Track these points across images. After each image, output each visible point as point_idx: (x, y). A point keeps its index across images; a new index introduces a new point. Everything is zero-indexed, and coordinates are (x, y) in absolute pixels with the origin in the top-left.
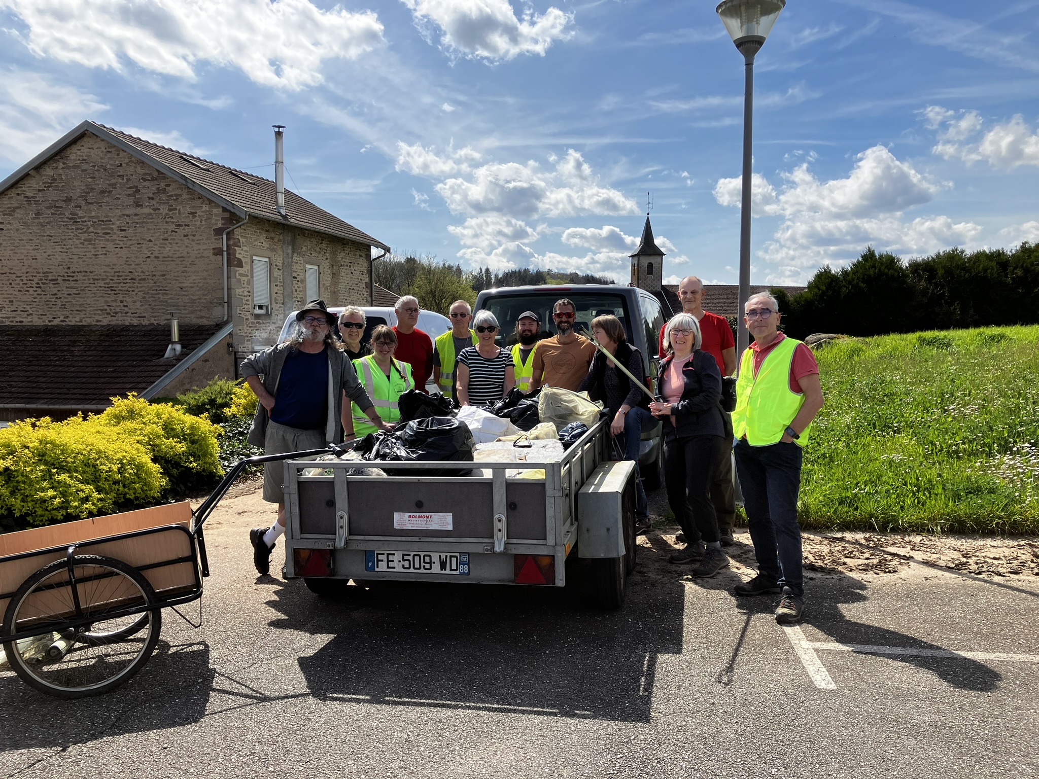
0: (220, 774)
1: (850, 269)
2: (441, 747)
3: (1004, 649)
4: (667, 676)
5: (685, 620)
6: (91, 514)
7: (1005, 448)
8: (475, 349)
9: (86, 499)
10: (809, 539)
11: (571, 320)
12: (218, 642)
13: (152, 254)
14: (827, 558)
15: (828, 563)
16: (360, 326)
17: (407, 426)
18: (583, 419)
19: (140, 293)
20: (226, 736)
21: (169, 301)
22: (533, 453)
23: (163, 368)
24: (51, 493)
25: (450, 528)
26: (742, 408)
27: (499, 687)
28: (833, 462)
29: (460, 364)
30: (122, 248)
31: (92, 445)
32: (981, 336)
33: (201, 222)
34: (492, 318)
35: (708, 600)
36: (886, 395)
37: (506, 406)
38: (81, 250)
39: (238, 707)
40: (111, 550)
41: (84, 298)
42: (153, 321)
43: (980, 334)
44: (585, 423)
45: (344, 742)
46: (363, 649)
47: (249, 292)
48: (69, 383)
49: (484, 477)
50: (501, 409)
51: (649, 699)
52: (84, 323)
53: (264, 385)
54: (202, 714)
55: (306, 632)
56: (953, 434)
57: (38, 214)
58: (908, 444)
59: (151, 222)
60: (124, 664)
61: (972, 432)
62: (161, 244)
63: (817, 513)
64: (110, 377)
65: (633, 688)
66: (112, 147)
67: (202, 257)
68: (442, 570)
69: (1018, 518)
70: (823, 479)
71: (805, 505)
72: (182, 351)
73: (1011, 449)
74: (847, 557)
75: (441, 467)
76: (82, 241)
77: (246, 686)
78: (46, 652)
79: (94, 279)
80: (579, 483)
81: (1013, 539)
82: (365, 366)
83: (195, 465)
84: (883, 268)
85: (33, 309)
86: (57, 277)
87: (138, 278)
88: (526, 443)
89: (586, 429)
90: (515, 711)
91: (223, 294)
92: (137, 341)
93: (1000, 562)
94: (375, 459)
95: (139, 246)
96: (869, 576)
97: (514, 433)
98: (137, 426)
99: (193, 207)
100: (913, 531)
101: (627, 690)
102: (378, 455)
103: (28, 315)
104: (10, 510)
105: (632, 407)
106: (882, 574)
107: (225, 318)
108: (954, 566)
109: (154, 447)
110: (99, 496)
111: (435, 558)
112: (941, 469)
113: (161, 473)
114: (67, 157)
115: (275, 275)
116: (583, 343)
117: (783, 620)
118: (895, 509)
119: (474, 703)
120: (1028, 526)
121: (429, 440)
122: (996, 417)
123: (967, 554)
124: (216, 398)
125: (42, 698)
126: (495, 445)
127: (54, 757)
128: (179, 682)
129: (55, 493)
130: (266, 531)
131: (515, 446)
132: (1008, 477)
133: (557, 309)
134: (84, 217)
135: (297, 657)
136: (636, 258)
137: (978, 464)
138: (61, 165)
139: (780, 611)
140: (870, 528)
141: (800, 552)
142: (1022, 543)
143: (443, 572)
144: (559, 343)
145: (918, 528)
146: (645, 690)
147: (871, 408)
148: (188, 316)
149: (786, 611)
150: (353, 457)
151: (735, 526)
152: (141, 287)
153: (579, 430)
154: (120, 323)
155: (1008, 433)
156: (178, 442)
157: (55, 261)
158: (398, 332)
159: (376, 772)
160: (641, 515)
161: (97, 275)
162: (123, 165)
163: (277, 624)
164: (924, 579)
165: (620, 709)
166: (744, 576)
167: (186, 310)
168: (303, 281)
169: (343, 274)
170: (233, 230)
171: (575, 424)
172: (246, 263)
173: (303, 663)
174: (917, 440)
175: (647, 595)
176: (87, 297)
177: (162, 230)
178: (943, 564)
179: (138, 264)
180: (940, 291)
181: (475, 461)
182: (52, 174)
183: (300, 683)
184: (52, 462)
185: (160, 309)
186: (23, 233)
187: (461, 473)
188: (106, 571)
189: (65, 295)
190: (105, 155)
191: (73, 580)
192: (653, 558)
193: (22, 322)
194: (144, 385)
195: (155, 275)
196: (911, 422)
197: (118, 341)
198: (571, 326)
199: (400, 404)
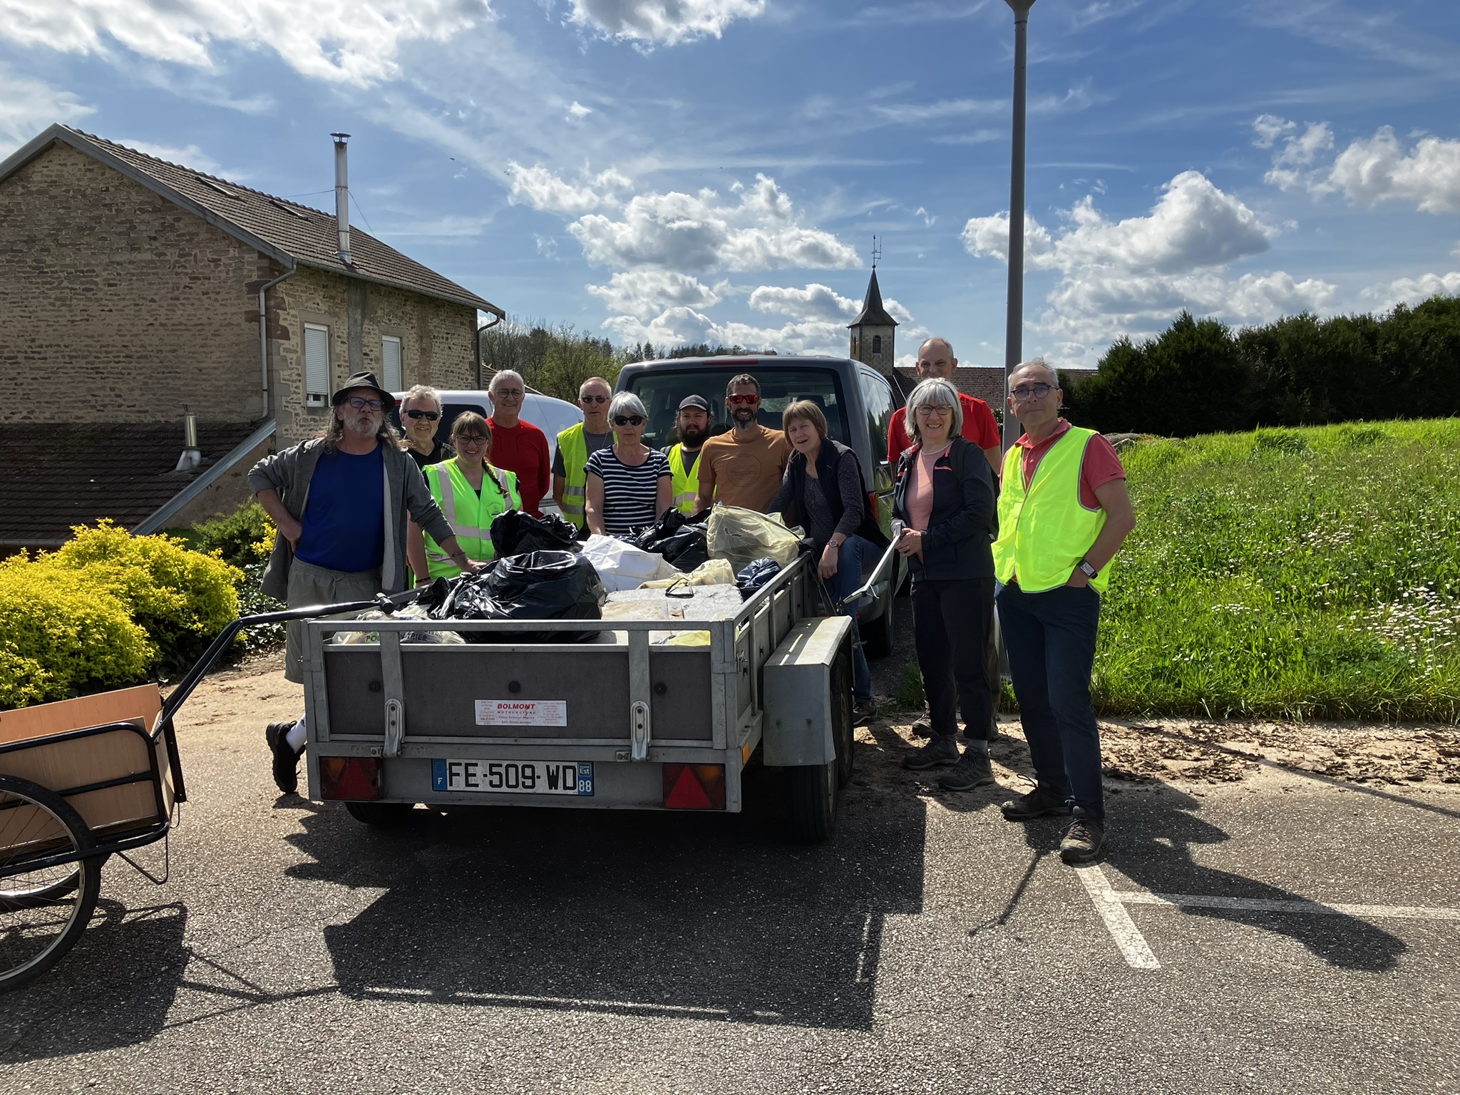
1: (1157, 342)
2: (538, 1076)
3: (1410, 900)
4: (898, 950)
5: (926, 859)
6: (33, 701)
7: (1392, 594)
8: (612, 451)
9: (26, 680)
10: (1109, 730)
11: (753, 407)
12: (203, 903)
13: (156, 319)
14: (1137, 759)
15: (1138, 768)
16: (433, 416)
18: (775, 555)
19: (139, 377)
20: (192, 1064)
21: (183, 389)
22: (695, 606)
23: (175, 486)
25: (563, 723)
26: (1007, 535)
27: (637, 973)
28: (1142, 616)
29: (591, 475)
30: (111, 311)
31: (37, 597)
32: (1346, 433)
33: (227, 273)
34: (637, 403)
35: (962, 826)
36: (1217, 518)
37: (658, 535)
38: (50, 313)
39: (218, 1014)
40: (16, 764)
41: (57, 384)
42: (159, 417)
43: (1345, 432)
44: (777, 560)
45: (382, 1070)
46: (429, 911)
47: (299, 375)
49: (618, 644)
50: (650, 540)
51: (871, 989)
52: (57, 421)
53: (285, 504)
54: (158, 1027)
55: (343, 883)
56: (1315, 573)
58: (1251, 589)
59: (154, 274)
60: (51, 938)
61: (1343, 570)
62: (168, 305)
63: (1121, 691)
64: (96, 499)
65: (847, 971)
66: (94, 163)
67: (229, 324)
68: (550, 788)
69: (1416, 696)
70: (1127, 641)
71: (1102, 679)
72: (201, 461)
73: (1399, 595)
74: (1166, 758)
75: (548, 629)
76: (52, 301)
77: (236, 977)
79: (71, 357)
80: (766, 651)
81: (1407, 729)
82: (443, 475)
83: (201, 626)
84: (1203, 341)
86: (16, 354)
87: (136, 355)
88: (686, 591)
89: (777, 569)
90: (659, 1013)
91: (262, 378)
92: (135, 446)
93: (1391, 762)
94: (448, 616)
95: (137, 308)
96: (1202, 786)
97: (668, 576)
98: (111, 569)
99: (216, 251)
100: (1261, 717)
101: (837, 974)
102: (452, 611)
105: (849, 536)
106: (1220, 784)
107: (265, 414)
108: (1324, 769)
109: (136, 600)
110: (45, 675)
111: (541, 769)
112: (1300, 625)
113: (147, 639)
114: (27, 178)
115: (337, 352)
116: (772, 439)
117: (1072, 858)
118: (1235, 684)
119: (596, 999)
120: (1430, 708)
121: (531, 587)
122: (1377, 549)
123: (1342, 751)
124: (250, 528)
126: (639, 594)
128: (130, 971)
130: (291, 726)
131: (668, 595)
132: (1396, 635)
133: (734, 390)
134: (54, 266)
135: (323, 927)
136: (858, 330)
137: (1353, 618)
139: (1068, 843)
140: (1198, 714)
141: (1097, 750)
142: (1422, 733)
143: (553, 791)
144: (736, 441)
145: (1268, 713)
146: (866, 974)
147: (1196, 536)
148: (210, 410)
149: (1075, 843)
150: (414, 613)
151: (1000, 711)
152: (141, 368)
153: (767, 571)
154: (111, 420)
155: (1395, 571)
156: (175, 592)
157: (12, 329)
158: (494, 423)
160: (862, 696)
161: (75, 350)
162: (112, 189)
163: (299, 872)
164: (1281, 790)
165: (824, 1007)
166: (1015, 789)
167: (207, 401)
168: (378, 360)
169: (436, 349)
170: (275, 285)
171: (761, 561)
172: (294, 333)
173: (334, 936)
174: (1263, 584)
175: (869, 819)
176: (62, 383)
177: (170, 286)
178: (1308, 766)
179: (135, 335)
180: (1283, 373)
181: (603, 619)
182: (6, 202)
183: (324, 970)
185: (169, 400)
187: (581, 638)
188: (8, 798)
189: (29, 380)
190: (84, 175)
192: (880, 761)
194: (145, 510)
195: (161, 351)
196: (1254, 557)
197: (108, 447)
198: (753, 416)
199: (493, 532)
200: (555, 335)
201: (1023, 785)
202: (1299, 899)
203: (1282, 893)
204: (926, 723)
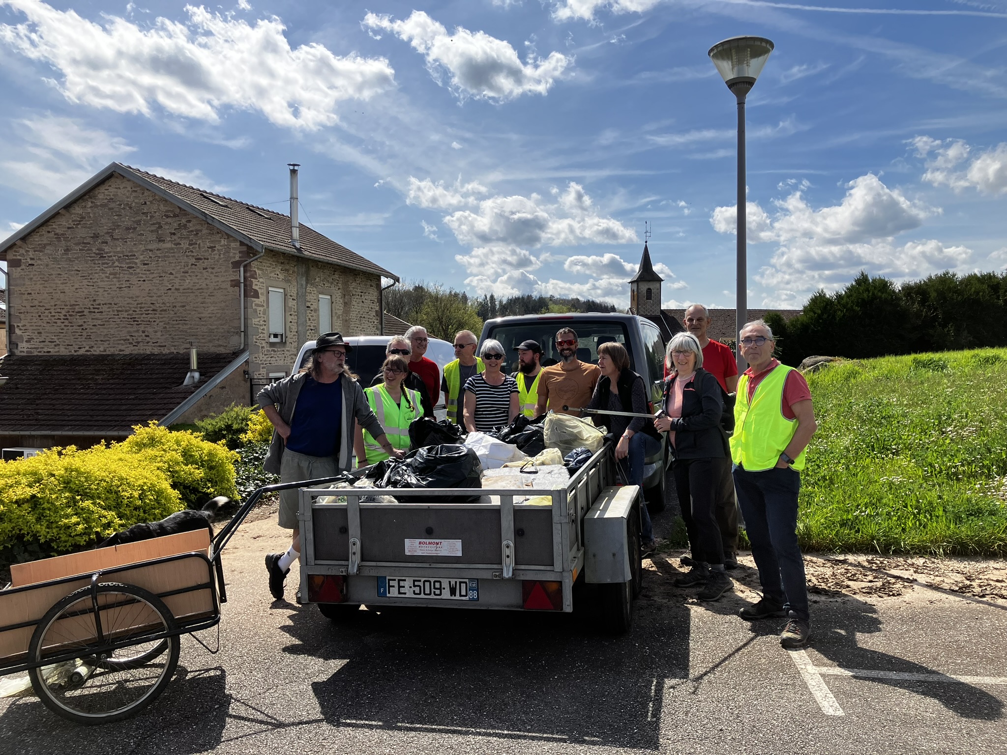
1: (844, 293)
4: (674, 701)
5: (691, 645)
7: (1004, 470)
8: (481, 376)
9: (108, 525)
10: (811, 561)
11: (573, 347)
12: (235, 668)
13: (173, 286)
14: (830, 580)
15: (831, 586)
17: (418, 454)
18: (587, 445)
19: (161, 324)
21: (189, 331)
22: (539, 479)
23: (183, 395)
24: (74, 519)
25: (460, 554)
26: (738, 433)
27: (509, 713)
28: (833, 484)
29: (467, 392)
30: (144, 281)
31: (115, 472)
32: (976, 358)
33: (220, 255)
34: (499, 346)
35: (714, 624)
36: (883, 418)
37: (512, 431)
38: (106, 283)
39: (254, 734)
40: (133, 577)
41: (108, 328)
42: (173, 350)
43: (974, 356)
44: (590, 449)
46: (375, 674)
47: (265, 321)
48: (92, 410)
49: (492, 504)
50: (507, 435)
51: (658, 725)
52: (108, 353)
53: (280, 414)
54: (218, 742)
55: (319, 657)
56: (952, 456)
57: (67, 250)
58: (907, 466)
59: (173, 256)
61: (971, 454)
62: (182, 276)
63: (819, 535)
64: (132, 405)
65: (641, 714)
66: (137, 187)
67: (220, 288)
68: (451, 596)
70: (824, 502)
71: (807, 527)
72: (200, 379)
74: (850, 580)
75: (448, 494)
76: (107, 275)
77: (261, 712)
78: (68, 678)
79: (118, 311)
80: (585, 509)
82: (377, 395)
83: (212, 490)
84: (876, 292)
85: (60, 340)
86: (83, 310)
87: (159, 309)
88: (533, 469)
89: (590, 455)
90: (525, 737)
91: (240, 323)
92: (157, 369)
93: (1002, 584)
94: (387, 485)
95: (161, 279)
96: (873, 600)
97: (520, 459)
98: (157, 453)
99: (213, 241)
100: (915, 553)
101: (635, 716)
102: (389, 482)
103: (55, 345)
104: (35, 536)
105: (636, 432)
106: (886, 598)
107: (242, 347)
108: (957, 588)
109: (172, 473)
110: (120, 522)
111: (445, 583)
112: (941, 491)
113: (180, 499)
114: (95, 197)
115: (290, 305)
116: (586, 370)
117: (787, 644)
118: (897, 531)
119: (485, 729)
121: (439, 467)
122: (993, 439)
123: (970, 576)
124: (232, 424)
126: (502, 471)
128: (196, 708)
129: (79, 520)
130: (281, 556)
131: (521, 472)
133: (559, 337)
134: (110, 252)
135: (311, 683)
136: (636, 284)
137: (978, 486)
138: (90, 204)
139: (786, 635)
140: (872, 551)
141: (803, 574)
143: (453, 598)
144: (563, 370)
145: (920, 551)
146: (654, 716)
147: (870, 430)
148: (206, 345)
149: (790, 635)
150: (365, 484)
151: (739, 549)
152: (162, 318)
153: (584, 456)
154: (142, 352)
156: (196, 468)
157: (82, 294)
160: (646, 538)
161: (121, 307)
162: (148, 203)
163: (291, 650)
164: (928, 603)
165: (628, 736)
166: (749, 600)
167: (204, 339)
168: (316, 310)
169: (354, 303)
170: (250, 262)
171: (579, 450)
172: (262, 294)
173: (317, 688)
174: (916, 462)
175: (654, 619)
176: (112, 328)
177: (183, 264)
178: (947, 587)
179: (159, 296)
180: (933, 313)
181: (483, 488)
182: (80, 212)
183: (314, 709)
184: (76, 489)
185: (180, 338)
186: (53, 268)
187: (470, 499)
188: (128, 598)
189: (91, 327)
190: (131, 194)
191: (96, 607)
192: (659, 581)
193: (50, 352)
194: (163, 412)
195: (175, 306)
196: (910, 444)
197: (140, 369)
198: (573, 353)
199: (410, 431)
200: (430, 290)
201: (753, 597)
202: (934, 672)
203: (926, 669)
204: (689, 556)
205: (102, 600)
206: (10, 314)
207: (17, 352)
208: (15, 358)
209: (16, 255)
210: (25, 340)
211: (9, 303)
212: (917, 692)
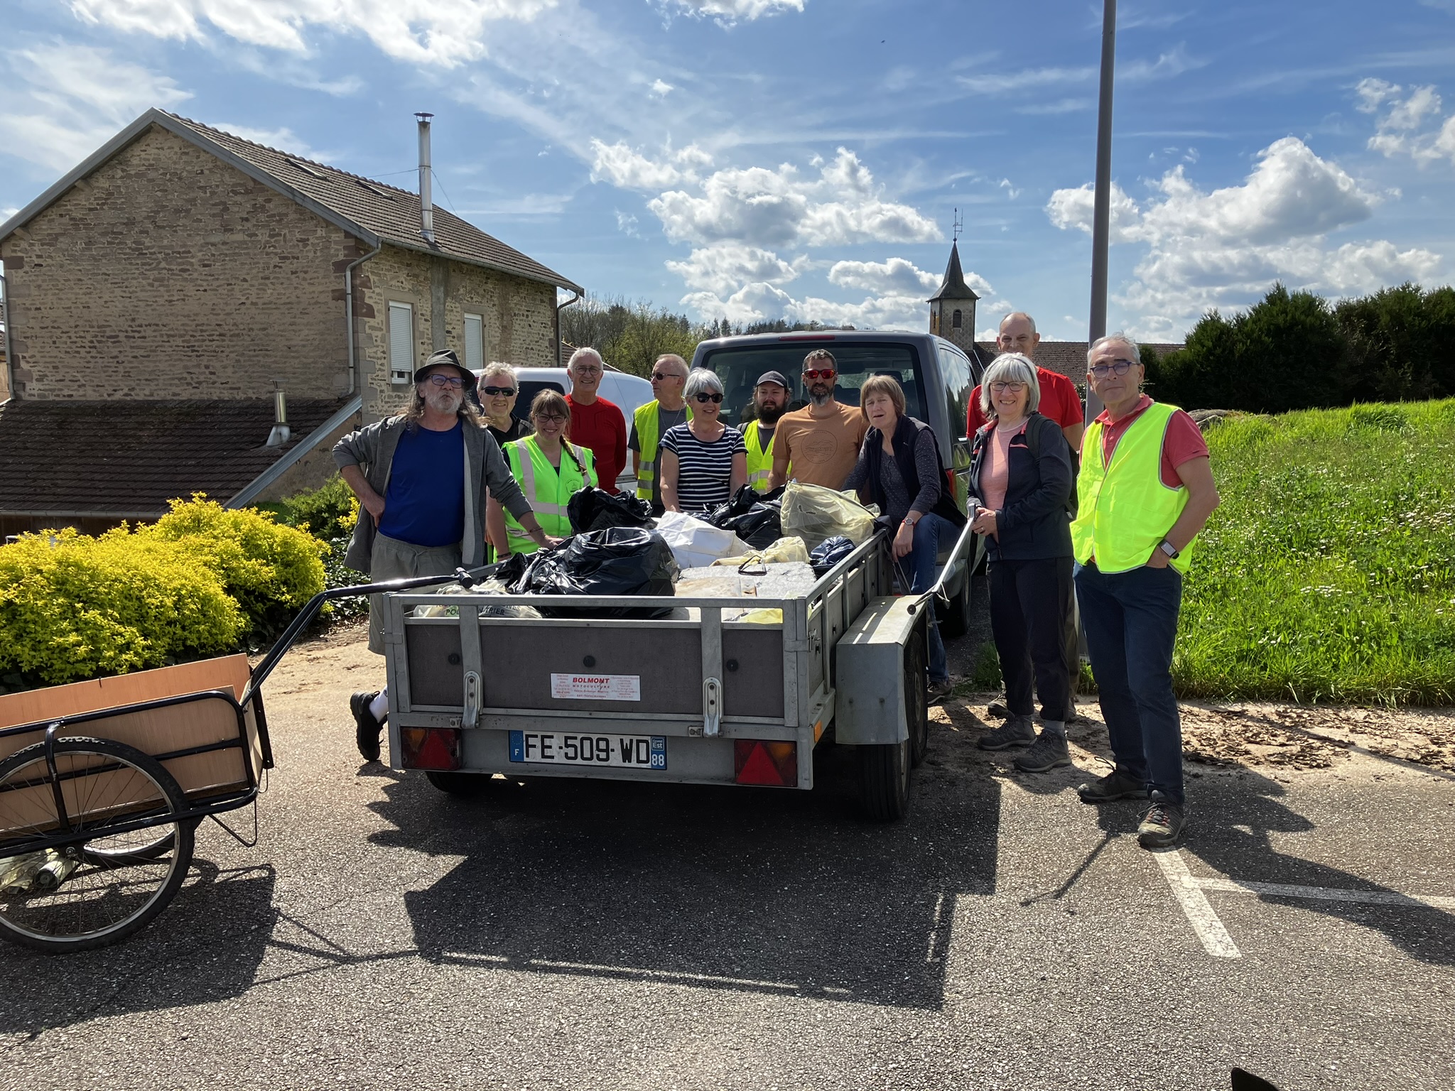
0: (262, 1084)
1: (1248, 316)
2: (609, 1044)
4: (970, 930)
5: (1000, 840)
6: (133, 668)
8: (687, 427)
9: (127, 647)
10: (1191, 713)
11: (830, 382)
12: (291, 866)
13: (248, 298)
14: (1220, 743)
15: (1220, 752)
16: (509, 392)
17: (573, 542)
18: (848, 532)
19: (232, 355)
20: (280, 1020)
21: (273, 366)
22: (768, 584)
23: (265, 461)
24: (73, 638)
25: (637, 698)
26: (1086, 515)
27: (708, 946)
28: (1227, 597)
29: (666, 451)
30: (205, 290)
31: (136, 568)
32: (1449, 409)
33: (315, 253)
34: (715, 380)
35: (1037, 808)
36: (1308, 497)
37: (733, 512)
38: (149, 293)
39: (305, 972)
40: (115, 728)
41: (155, 362)
42: (251, 394)
43: (1448, 407)
44: (852, 538)
45: (459, 1033)
46: (505, 880)
47: (384, 352)
48: (135, 481)
49: (691, 621)
50: (724, 517)
51: (942, 969)
52: (156, 398)
53: (369, 479)
54: (248, 982)
55: (423, 851)
56: (1413, 554)
57: (89, 243)
58: (1343, 571)
59: (245, 254)
60: (148, 895)
61: (1443, 552)
62: (260, 284)
63: (1203, 673)
64: (192, 473)
65: (918, 950)
66: (189, 147)
67: (317, 303)
68: (624, 761)
70: (1212, 622)
71: (1184, 661)
72: (291, 437)
74: (1250, 742)
76: (151, 281)
77: (321, 938)
78: (33, 877)
79: (168, 336)
80: (839, 629)
82: (523, 452)
83: (289, 597)
84: (1298, 314)
85: (87, 378)
86: (117, 333)
87: (229, 334)
88: (759, 568)
89: (851, 547)
90: (730, 986)
91: (348, 355)
92: (228, 422)
94: (525, 591)
95: (229, 287)
96: (1287, 772)
97: (741, 553)
98: (205, 542)
99: (304, 231)
100: (1352, 702)
101: (908, 953)
102: (529, 586)
103: (79, 386)
104: (15, 663)
105: (925, 514)
106: (1306, 770)
107: (351, 390)
108: (1419, 757)
109: (228, 572)
110: (144, 643)
111: (615, 743)
112: (1396, 608)
113: (239, 610)
114: (126, 162)
115: (421, 329)
116: (848, 416)
117: (1149, 843)
118: (1325, 668)
119: (668, 971)
121: (606, 563)
123: (1437, 738)
124: (337, 502)
125: (16, 951)
126: (712, 571)
127: (16, 1048)
128: (222, 929)
129: (80, 638)
130: (374, 696)
131: (740, 572)
133: (809, 365)
134: (153, 247)
135: (404, 892)
136: (938, 305)
137: (1452, 602)
138: (119, 173)
139: (1146, 827)
140: (1284, 698)
141: (1176, 734)
143: (627, 764)
144: (812, 417)
145: (1360, 698)
146: (937, 954)
147: (1285, 516)
148: (299, 386)
149: (1154, 828)
150: (493, 588)
151: (1079, 692)
152: (234, 346)
153: (841, 549)
154: (205, 397)
156: (264, 564)
157: (114, 309)
158: (572, 401)
159: (505, 1086)
160: (937, 676)
161: (172, 329)
162: (206, 172)
163: (381, 839)
164: (1373, 779)
165: (894, 986)
166: (1093, 771)
167: (296, 378)
168: (459, 335)
169: (517, 327)
170: (360, 264)
171: (835, 539)
172: (379, 311)
173: (413, 900)
174: (1357, 566)
175: (943, 799)
176: (160, 361)
177: (261, 265)
178: (1402, 754)
179: (228, 314)
180: (1382, 346)
181: (676, 596)
182: (107, 185)
183: (404, 933)
184: (76, 593)
185: (260, 377)
186: (69, 270)
187: (654, 614)
188: (108, 762)
189: (129, 358)
190: (180, 158)
191: (54, 775)
192: (954, 740)
193: (72, 396)
194: (237, 484)
195: (252, 329)
196: (1347, 537)
197: (203, 422)
198: (829, 392)
199: (570, 508)
200: (633, 311)
201: (1101, 768)
202: (1384, 889)
203: (1371, 884)
204: (1002, 703)
205: (63, 763)
206: (11, 340)
207: (25, 396)
208: (22, 404)
209: (15, 251)
210: (35, 377)
211: (9, 323)
212: (1357, 921)
